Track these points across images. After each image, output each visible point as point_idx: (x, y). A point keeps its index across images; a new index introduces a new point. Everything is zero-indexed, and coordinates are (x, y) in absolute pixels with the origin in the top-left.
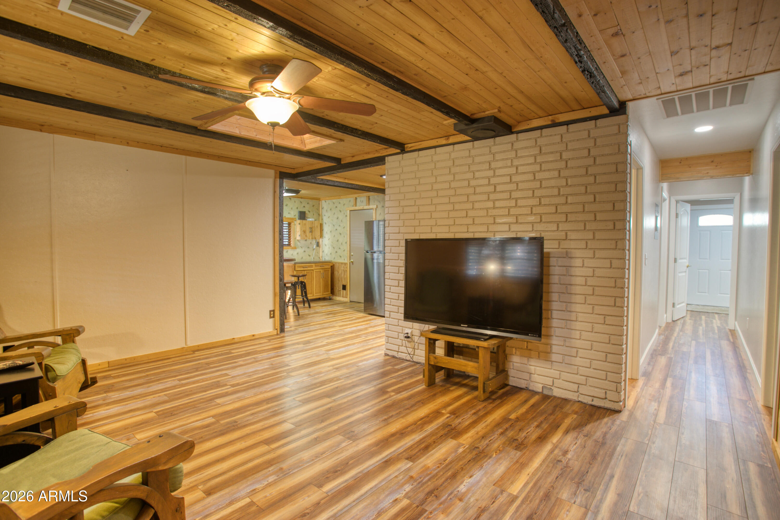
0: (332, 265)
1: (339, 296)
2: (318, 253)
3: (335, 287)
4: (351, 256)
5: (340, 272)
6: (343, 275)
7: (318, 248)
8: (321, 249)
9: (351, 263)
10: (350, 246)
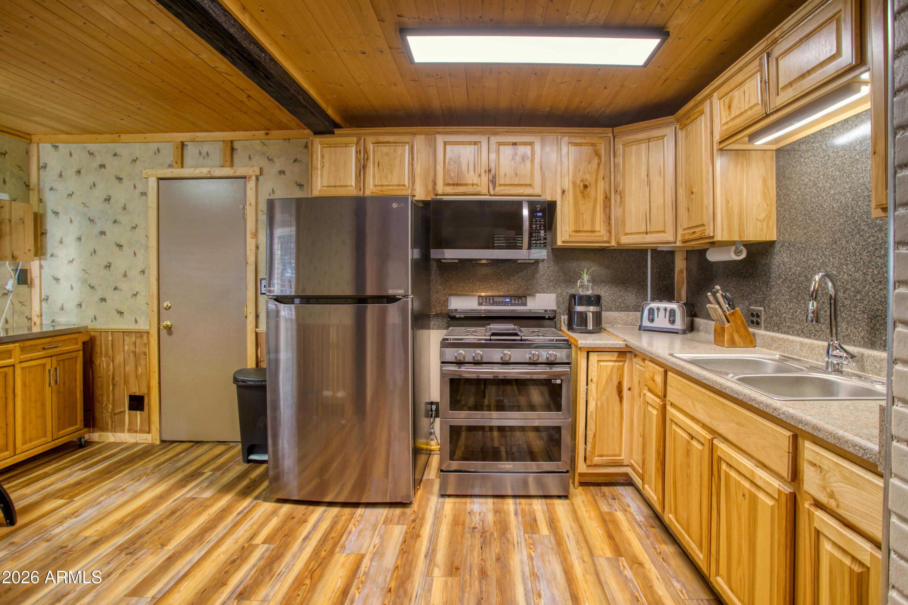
0: (86, 338)
1: (118, 427)
2: (26, 303)
3: (97, 405)
4: (162, 311)
5: (119, 359)
6: (130, 368)
7: (23, 288)
8: (36, 291)
9: (164, 332)
10: (158, 280)
